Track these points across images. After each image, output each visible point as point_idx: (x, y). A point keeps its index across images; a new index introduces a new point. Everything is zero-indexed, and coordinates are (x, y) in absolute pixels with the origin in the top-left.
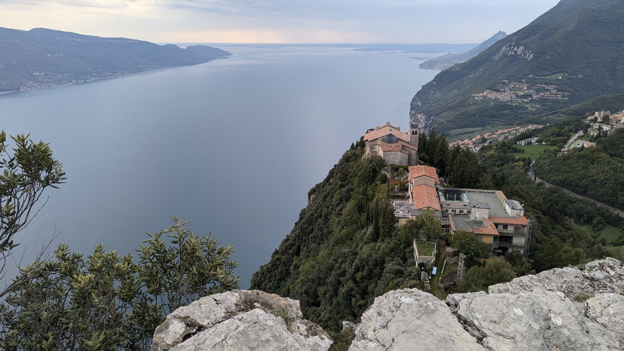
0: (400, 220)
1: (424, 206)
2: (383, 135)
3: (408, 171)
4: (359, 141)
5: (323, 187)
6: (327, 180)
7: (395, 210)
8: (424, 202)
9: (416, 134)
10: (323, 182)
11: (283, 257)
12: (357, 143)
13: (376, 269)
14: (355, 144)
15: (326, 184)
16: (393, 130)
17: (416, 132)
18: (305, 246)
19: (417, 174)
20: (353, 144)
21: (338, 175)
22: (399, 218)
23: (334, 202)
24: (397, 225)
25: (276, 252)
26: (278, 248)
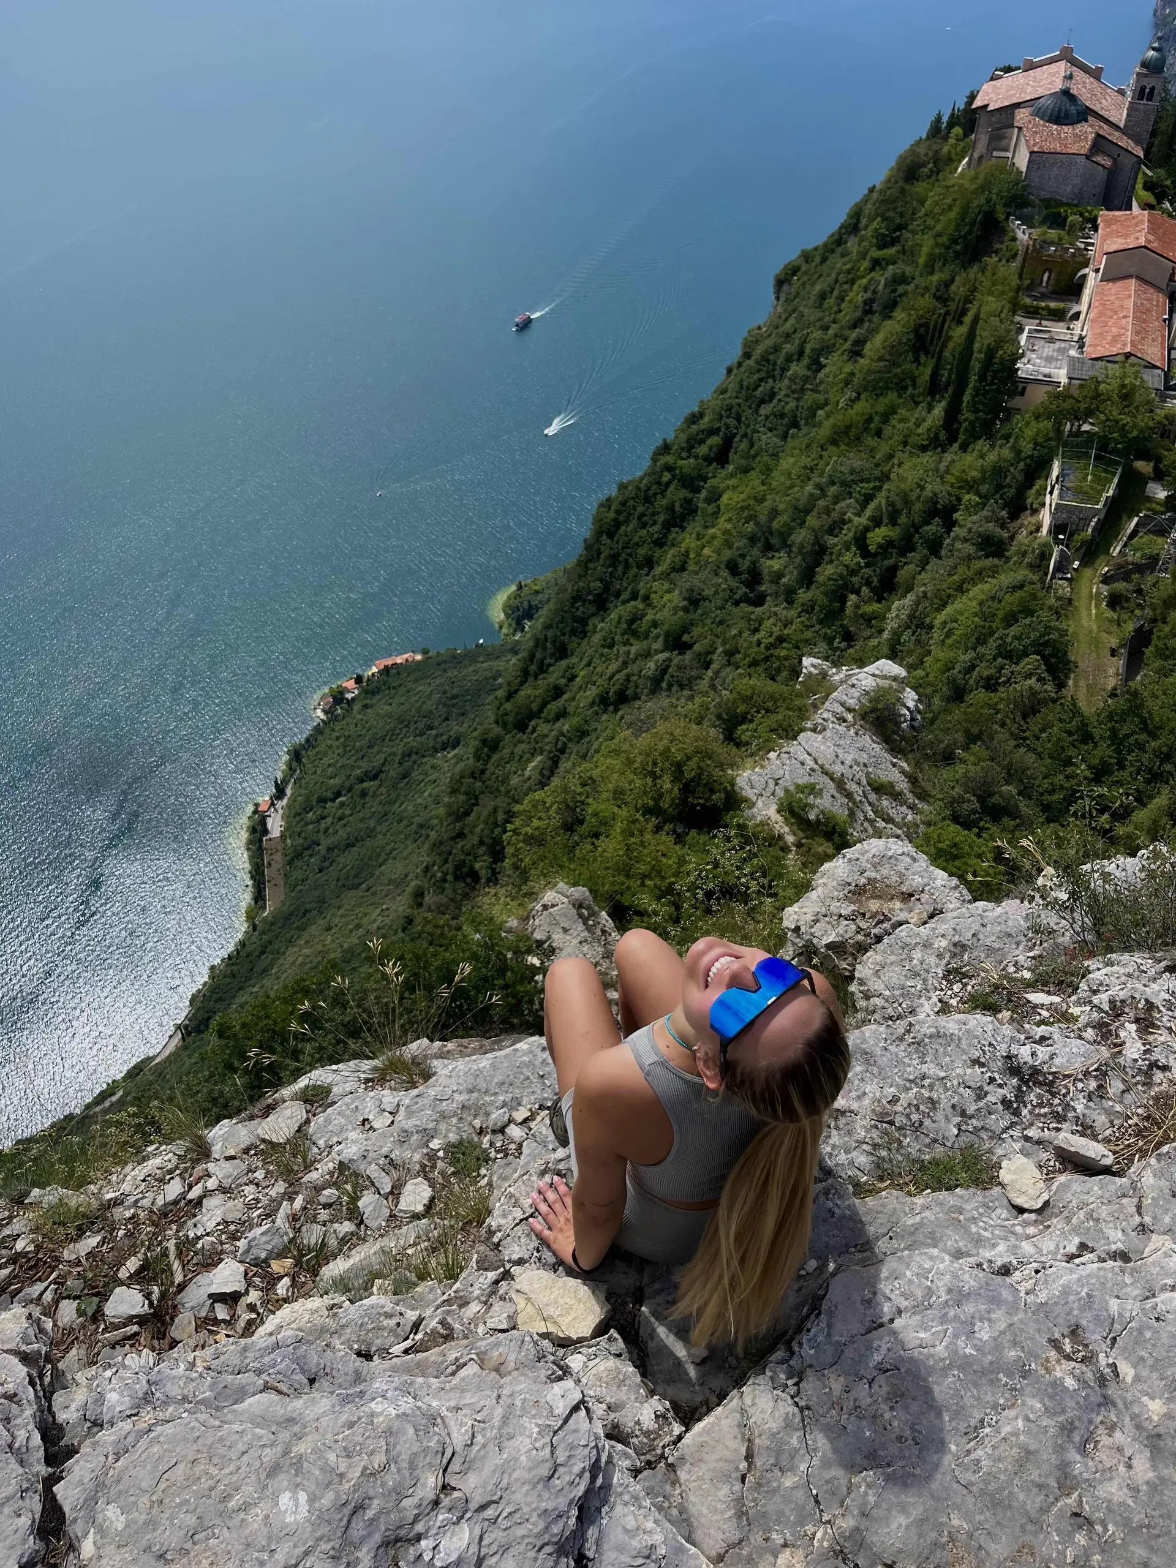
0: (1029, 388)
1: (1115, 351)
2: (1040, 92)
3: (1095, 228)
4: (962, 107)
5: (824, 260)
6: (838, 241)
7: (1023, 355)
8: (1120, 335)
9: (1150, 98)
10: (825, 245)
11: (680, 463)
12: (952, 114)
13: (929, 523)
14: (945, 119)
15: (833, 251)
16: (1078, 74)
17: (1152, 89)
18: (745, 435)
19: (1120, 240)
20: (938, 119)
21: (875, 225)
22: (1027, 381)
23: (848, 313)
24: (1017, 402)
25: (666, 448)
26: (671, 436)
